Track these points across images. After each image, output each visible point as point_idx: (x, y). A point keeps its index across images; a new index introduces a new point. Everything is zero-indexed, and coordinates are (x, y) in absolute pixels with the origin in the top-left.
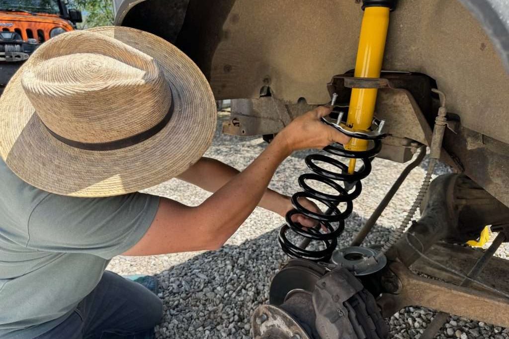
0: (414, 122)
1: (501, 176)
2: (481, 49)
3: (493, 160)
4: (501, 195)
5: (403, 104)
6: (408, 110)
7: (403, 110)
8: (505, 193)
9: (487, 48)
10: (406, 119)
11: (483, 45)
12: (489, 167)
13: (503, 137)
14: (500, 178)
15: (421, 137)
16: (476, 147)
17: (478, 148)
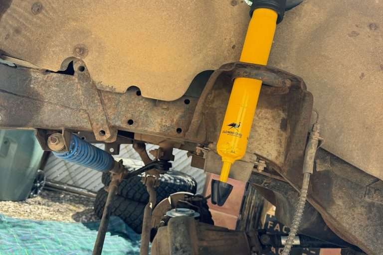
0: (268, 138)
1: (343, 198)
2: (360, 77)
3: (336, 182)
4: (341, 216)
5: (259, 118)
6: (262, 125)
7: (257, 124)
8: (344, 214)
9: (365, 77)
10: (259, 135)
11: (363, 75)
12: (334, 189)
13: (353, 160)
14: (341, 200)
15: (273, 155)
16: (324, 169)
17: (325, 170)
